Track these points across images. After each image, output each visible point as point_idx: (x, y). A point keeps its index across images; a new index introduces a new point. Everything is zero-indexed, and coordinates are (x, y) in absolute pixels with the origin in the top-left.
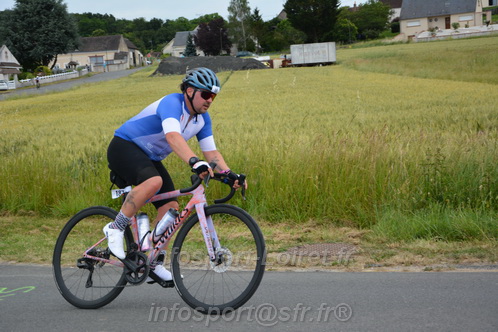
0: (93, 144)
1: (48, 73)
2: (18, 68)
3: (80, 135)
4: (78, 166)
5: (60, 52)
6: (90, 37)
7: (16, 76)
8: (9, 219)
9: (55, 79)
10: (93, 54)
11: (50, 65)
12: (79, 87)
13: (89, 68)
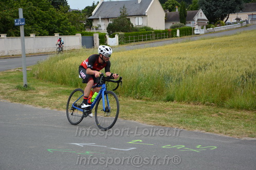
0: (250, 67)
1: (223, 25)
2: (206, 22)
3: (242, 61)
4: (241, 79)
5: (231, 13)
6: (250, 3)
7: (205, 27)
8: (201, 107)
9: (226, 28)
10: (250, 13)
11: (225, 20)
12: (240, 33)
13: (247, 22)
